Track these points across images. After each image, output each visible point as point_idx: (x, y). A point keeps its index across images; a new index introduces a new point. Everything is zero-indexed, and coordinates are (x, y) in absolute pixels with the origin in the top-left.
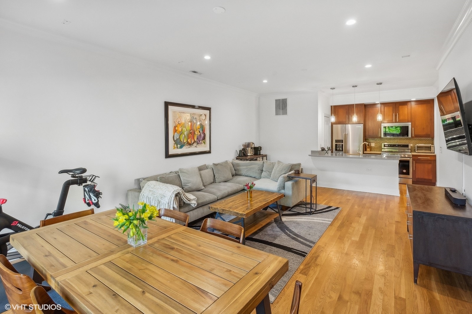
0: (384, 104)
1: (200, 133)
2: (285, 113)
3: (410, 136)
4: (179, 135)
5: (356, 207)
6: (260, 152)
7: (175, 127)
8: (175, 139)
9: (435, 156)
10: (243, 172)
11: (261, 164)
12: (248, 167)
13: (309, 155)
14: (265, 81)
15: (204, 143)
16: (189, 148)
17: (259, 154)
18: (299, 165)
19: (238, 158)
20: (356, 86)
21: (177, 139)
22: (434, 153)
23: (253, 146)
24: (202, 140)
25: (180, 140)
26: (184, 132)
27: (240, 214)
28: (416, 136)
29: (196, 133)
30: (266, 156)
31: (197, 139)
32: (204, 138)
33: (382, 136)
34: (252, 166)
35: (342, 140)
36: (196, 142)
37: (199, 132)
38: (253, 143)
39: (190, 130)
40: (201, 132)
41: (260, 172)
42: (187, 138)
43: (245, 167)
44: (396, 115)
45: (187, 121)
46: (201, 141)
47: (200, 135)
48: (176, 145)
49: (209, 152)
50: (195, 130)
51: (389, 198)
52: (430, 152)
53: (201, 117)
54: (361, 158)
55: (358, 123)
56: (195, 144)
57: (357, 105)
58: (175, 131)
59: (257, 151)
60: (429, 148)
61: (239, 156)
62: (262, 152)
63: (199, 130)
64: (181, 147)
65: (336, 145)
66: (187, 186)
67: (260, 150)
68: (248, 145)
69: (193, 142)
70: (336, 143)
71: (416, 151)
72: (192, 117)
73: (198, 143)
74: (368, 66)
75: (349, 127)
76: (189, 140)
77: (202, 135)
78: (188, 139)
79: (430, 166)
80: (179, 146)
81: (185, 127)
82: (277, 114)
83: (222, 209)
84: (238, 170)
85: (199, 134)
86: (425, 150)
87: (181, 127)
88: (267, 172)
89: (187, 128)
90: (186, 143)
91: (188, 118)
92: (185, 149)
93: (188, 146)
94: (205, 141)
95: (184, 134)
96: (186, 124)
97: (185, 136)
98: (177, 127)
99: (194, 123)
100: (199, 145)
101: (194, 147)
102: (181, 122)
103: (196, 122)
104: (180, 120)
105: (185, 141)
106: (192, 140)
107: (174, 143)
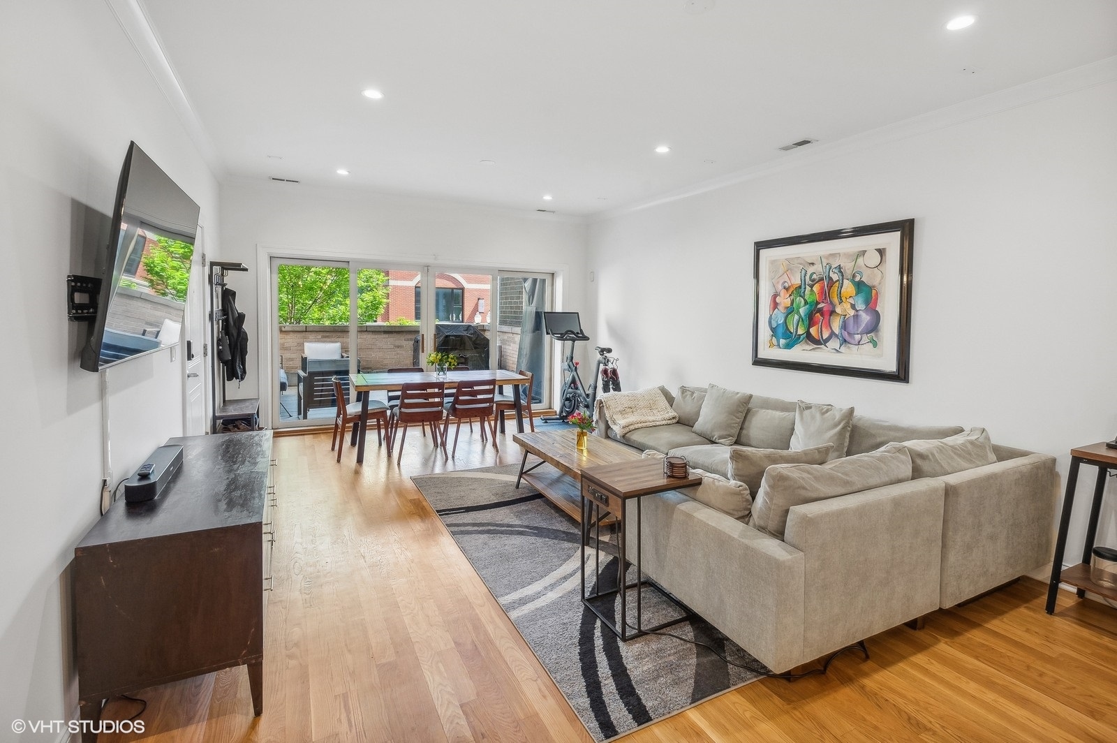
1: (856, 310)
4: (785, 315)
7: (773, 297)
8: (774, 324)
15: (875, 342)
16: (812, 352)
21: (778, 326)
24: (861, 334)
25: (788, 329)
26: (799, 307)
29: (839, 310)
31: (844, 326)
32: (874, 327)
36: (837, 336)
37: (853, 306)
39: (818, 303)
40: (861, 306)
42: (807, 323)
45: (807, 278)
46: (857, 337)
47: (856, 316)
48: (774, 340)
50: (836, 301)
53: (860, 260)
56: (834, 343)
58: (773, 304)
63: (851, 301)
64: (789, 346)
69: (825, 336)
72: (824, 264)
73: (844, 342)
76: (813, 331)
77: (865, 318)
78: (810, 326)
81: (800, 296)
85: (852, 313)
87: (790, 295)
89: (807, 297)
90: (802, 337)
91: (810, 270)
92: (800, 353)
93: (808, 344)
94: (877, 336)
95: (798, 313)
96: (805, 288)
97: (800, 317)
98: (779, 295)
99: (831, 283)
100: (849, 348)
101: (828, 351)
102: (790, 284)
103: (841, 277)
104: (787, 280)
105: (800, 332)
106: (824, 329)
107: (772, 333)
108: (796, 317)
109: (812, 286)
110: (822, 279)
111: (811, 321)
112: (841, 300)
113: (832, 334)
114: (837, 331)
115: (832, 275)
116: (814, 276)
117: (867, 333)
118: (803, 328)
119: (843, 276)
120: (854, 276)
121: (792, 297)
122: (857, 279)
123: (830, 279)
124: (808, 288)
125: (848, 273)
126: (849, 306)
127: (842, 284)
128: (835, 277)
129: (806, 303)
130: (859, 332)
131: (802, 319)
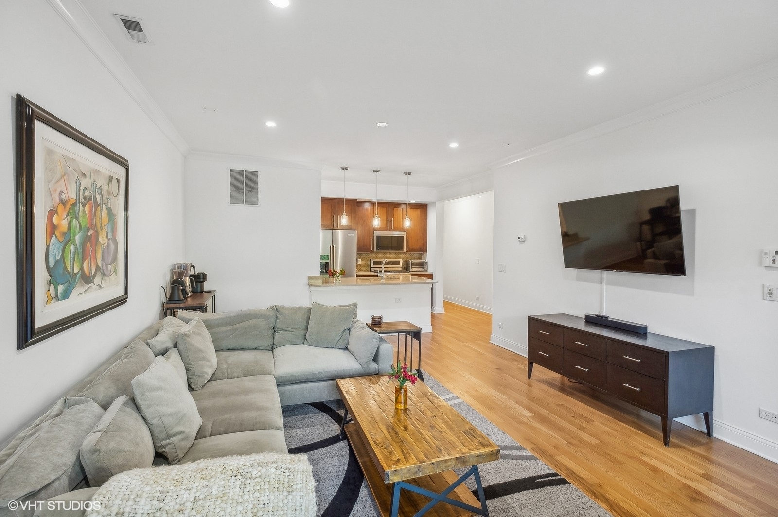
2: (254, 200)
3: (404, 249)
4: (62, 246)
8: (51, 263)
9: (432, 274)
12: (238, 325)
13: (308, 285)
15: (116, 272)
16: (85, 295)
17: (199, 290)
20: (379, 171)
23: (192, 272)
25: (65, 268)
26: (75, 234)
28: (411, 250)
29: (99, 239)
31: (103, 258)
32: (116, 256)
33: (375, 250)
35: (328, 256)
36: (99, 269)
37: (107, 235)
38: (192, 266)
39: (88, 230)
40: (110, 236)
42: (81, 255)
43: (229, 328)
44: (391, 221)
45: (81, 194)
46: (109, 267)
47: (108, 245)
48: (52, 289)
50: (100, 228)
52: (424, 270)
55: (349, 229)
56: (98, 278)
57: (346, 200)
58: (52, 229)
60: (422, 265)
64: (66, 295)
66: (175, 435)
67: (203, 282)
69: (93, 272)
70: (322, 261)
71: (411, 270)
73: (104, 275)
74: (454, 145)
75: (340, 234)
76: (85, 266)
77: (112, 247)
78: (83, 260)
80: (60, 290)
81: (76, 217)
82: (232, 199)
85: (107, 242)
86: (419, 267)
87: (67, 215)
89: (81, 220)
90: (77, 277)
91: (83, 183)
93: (82, 285)
95: (74, 243)
96: (79, 207)
97: (76, 248)
98: (56, 212)
99: (96, 204)
100: (106, 280)
101: (96, 289)
103: (101, 200)
105: (76, 271)
106: (92, 263)
107: (49, 278)
108: (73, 248)
109: (84, 205)
110: (90, 199)
111: (84, 251)
112: (102, 225)
113: (97, 268)
114: (99, 263)
115: (97, 195)
116: (86, 193)
117: (113, 263)
118: (78, 264)
121: (69, 218)
123: (96, 200)
125: (105, 197)
126: (105, 234)
127: (102, 208)
128: (99, 199)
129: (80, 227)
130: (110, 262)
131: (78, 251)
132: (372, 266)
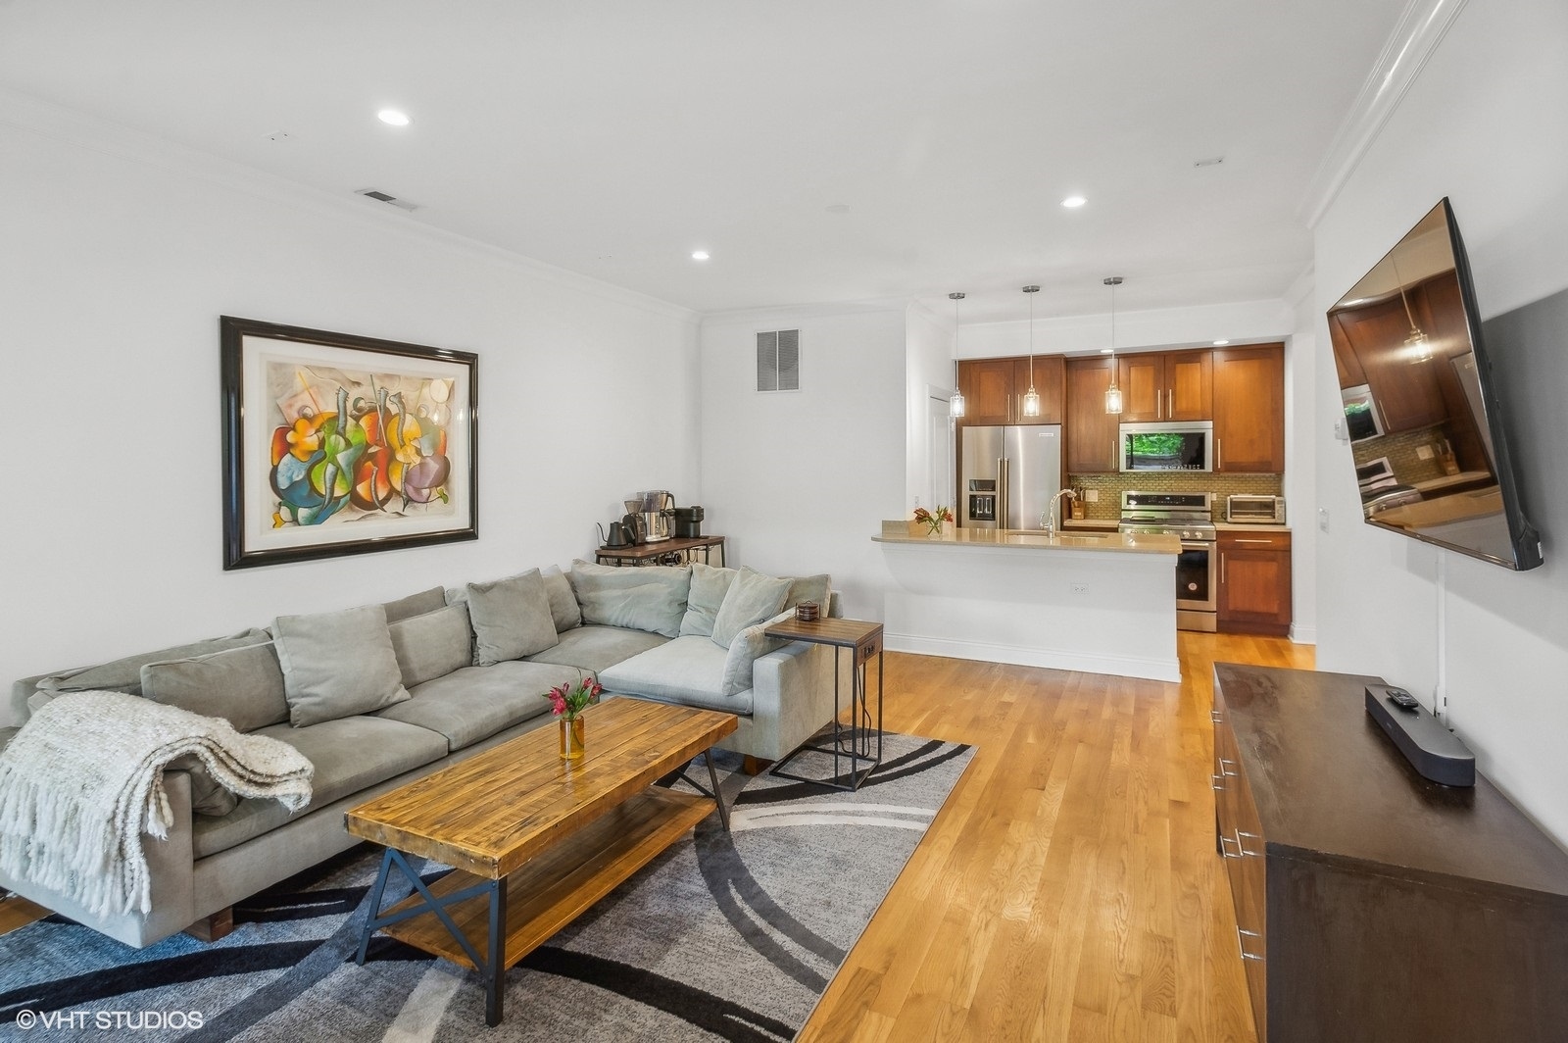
0: (1128, 358)
1: (422, 457)
2: (791, 382)
3: (1209, 467)
4: (307, 465)
5: (1031, 740)
6: (697, 530)
7: (282, 433)
8: (283, 483)
9: (1288, 535)
10: (612, 611)
11: (682, 577)
12: (631, 590)
13: (874, 539)
14: (700, 256)
15: (445, 498)
16: (363, 523)
17: (692, 534)
18: (823, 581)
19: (604, 553)
20: (1035, 289)
21: (293, 485)
22: (1284, 524)
23: (669, 506)
24: (429, 487)
25: (313, 488)
26: (336, 452)
27: (477, 860)
28: (1230, 468)
29: (400, 457)
30: (720, 541)
31: (407, 480)
32: (444, 477)
33: (1123, 468)
34: (645, 588)
35: (993, 482)
36: (398, 493)
37: (418, 452)
38: (669, 495)
39: (368, 446)
40: (427, 452)
41: (676, 609)
42: (350, 477)
43: (620, 592)
44: (1165, 397)
45: (350, 405)
46: (425, 492)
47: (421, 464)
48: (285, 513)
49: (469, 535)
50: (396, 443)
51: (1147, 689)
52: (1273, 521)
53: (426, 391)
54: (1053, 548)
55: (1043, 422)
56: (395, 505)
57: (1040, 360)
58: (282, 445)
59: (686, 523)
60: (1268, 508)
61: (610, 546)
62: (707, 528)
63: (415, 443)
64: (315, 520)
65: (973, 498)
67: (698, 522)
68: (649, 503)
69: (382, 495)
70: (975, 493)
71: (1229, 519)
72: (378, 388)
73: (408, 501)
75: (1018, 434)
76: (362, 489)
77: (434, 467)
78: (356, 481)
79: (1272, 569)
80: (303, 513)
81: (338, 433)
82: (763, 385)
83: (399, 831)
84: (592, 603)
85: (417, 460)
86: (1256, 514)
87: (317, 431)
88: (701, 609)
89: (349, 435)
90: (343, 501)
91: (354, 393)
92: (341, 528)
93: (357, 511)
94: (447, 489)
95: (334, 461)
96: (346, 421)
97: (342, 468)
98: (295, 429)
99: (388, 416)
100: (415, 508)
101: (388, 517)
102: (316, 412)
103: (402, 410)
104: (309, 402)
105: (338, 492)
106: (379, 485)
107: (278, 500)
108: (331, 468)
109: (357, 419)
110: (372, 410)
111: (357, 471)
112: (403, 441)
113: (392, 492)
114: (398, 486)
115: (389, 405)
116: (362, 404)
117: (437, 487)
118: (344, 486)
119: (404, 408)
120: (419, 410)
121: (321, 434)
122: (423, 415)
123: (387, 411)
124: (351, 421)
125: (410, 405)
126: (414, 451)
127: (404, 420)
128: (394, 409)
129: (348, 444)
130: (427, 485)
131: (342, 470)
132: (1124, 505)
